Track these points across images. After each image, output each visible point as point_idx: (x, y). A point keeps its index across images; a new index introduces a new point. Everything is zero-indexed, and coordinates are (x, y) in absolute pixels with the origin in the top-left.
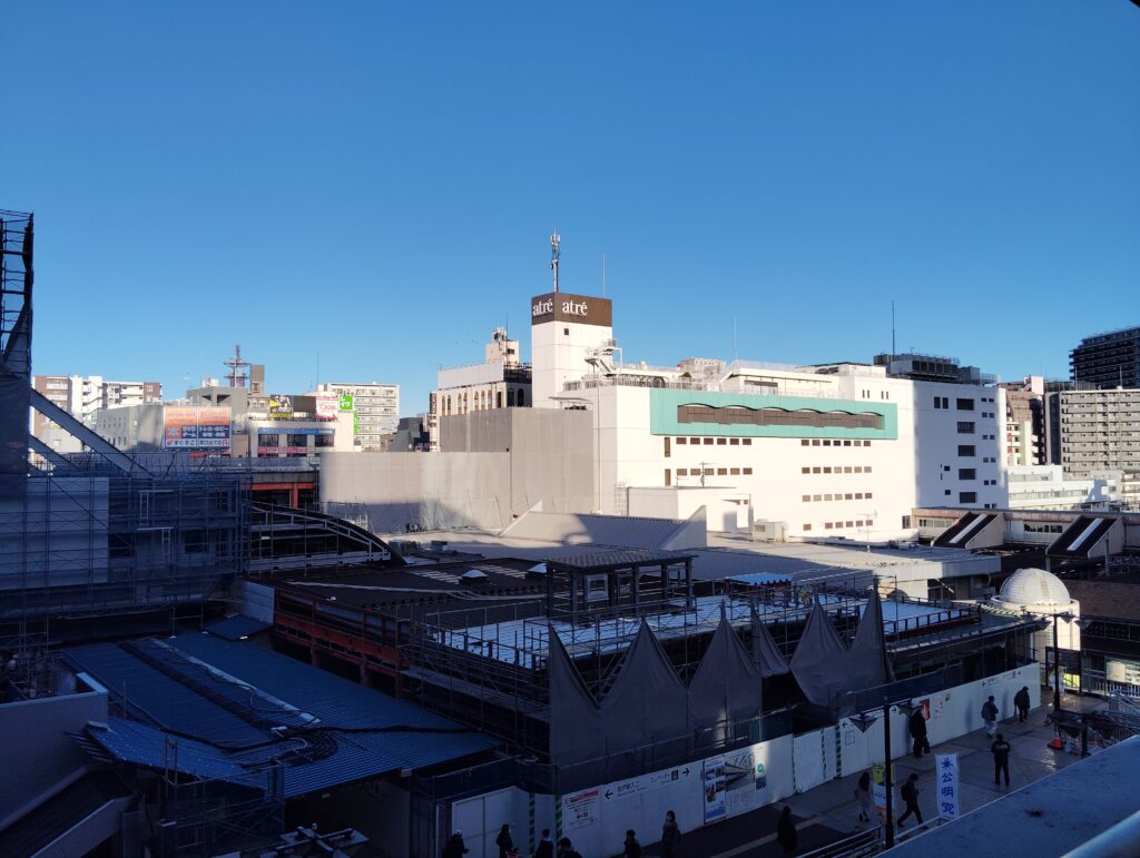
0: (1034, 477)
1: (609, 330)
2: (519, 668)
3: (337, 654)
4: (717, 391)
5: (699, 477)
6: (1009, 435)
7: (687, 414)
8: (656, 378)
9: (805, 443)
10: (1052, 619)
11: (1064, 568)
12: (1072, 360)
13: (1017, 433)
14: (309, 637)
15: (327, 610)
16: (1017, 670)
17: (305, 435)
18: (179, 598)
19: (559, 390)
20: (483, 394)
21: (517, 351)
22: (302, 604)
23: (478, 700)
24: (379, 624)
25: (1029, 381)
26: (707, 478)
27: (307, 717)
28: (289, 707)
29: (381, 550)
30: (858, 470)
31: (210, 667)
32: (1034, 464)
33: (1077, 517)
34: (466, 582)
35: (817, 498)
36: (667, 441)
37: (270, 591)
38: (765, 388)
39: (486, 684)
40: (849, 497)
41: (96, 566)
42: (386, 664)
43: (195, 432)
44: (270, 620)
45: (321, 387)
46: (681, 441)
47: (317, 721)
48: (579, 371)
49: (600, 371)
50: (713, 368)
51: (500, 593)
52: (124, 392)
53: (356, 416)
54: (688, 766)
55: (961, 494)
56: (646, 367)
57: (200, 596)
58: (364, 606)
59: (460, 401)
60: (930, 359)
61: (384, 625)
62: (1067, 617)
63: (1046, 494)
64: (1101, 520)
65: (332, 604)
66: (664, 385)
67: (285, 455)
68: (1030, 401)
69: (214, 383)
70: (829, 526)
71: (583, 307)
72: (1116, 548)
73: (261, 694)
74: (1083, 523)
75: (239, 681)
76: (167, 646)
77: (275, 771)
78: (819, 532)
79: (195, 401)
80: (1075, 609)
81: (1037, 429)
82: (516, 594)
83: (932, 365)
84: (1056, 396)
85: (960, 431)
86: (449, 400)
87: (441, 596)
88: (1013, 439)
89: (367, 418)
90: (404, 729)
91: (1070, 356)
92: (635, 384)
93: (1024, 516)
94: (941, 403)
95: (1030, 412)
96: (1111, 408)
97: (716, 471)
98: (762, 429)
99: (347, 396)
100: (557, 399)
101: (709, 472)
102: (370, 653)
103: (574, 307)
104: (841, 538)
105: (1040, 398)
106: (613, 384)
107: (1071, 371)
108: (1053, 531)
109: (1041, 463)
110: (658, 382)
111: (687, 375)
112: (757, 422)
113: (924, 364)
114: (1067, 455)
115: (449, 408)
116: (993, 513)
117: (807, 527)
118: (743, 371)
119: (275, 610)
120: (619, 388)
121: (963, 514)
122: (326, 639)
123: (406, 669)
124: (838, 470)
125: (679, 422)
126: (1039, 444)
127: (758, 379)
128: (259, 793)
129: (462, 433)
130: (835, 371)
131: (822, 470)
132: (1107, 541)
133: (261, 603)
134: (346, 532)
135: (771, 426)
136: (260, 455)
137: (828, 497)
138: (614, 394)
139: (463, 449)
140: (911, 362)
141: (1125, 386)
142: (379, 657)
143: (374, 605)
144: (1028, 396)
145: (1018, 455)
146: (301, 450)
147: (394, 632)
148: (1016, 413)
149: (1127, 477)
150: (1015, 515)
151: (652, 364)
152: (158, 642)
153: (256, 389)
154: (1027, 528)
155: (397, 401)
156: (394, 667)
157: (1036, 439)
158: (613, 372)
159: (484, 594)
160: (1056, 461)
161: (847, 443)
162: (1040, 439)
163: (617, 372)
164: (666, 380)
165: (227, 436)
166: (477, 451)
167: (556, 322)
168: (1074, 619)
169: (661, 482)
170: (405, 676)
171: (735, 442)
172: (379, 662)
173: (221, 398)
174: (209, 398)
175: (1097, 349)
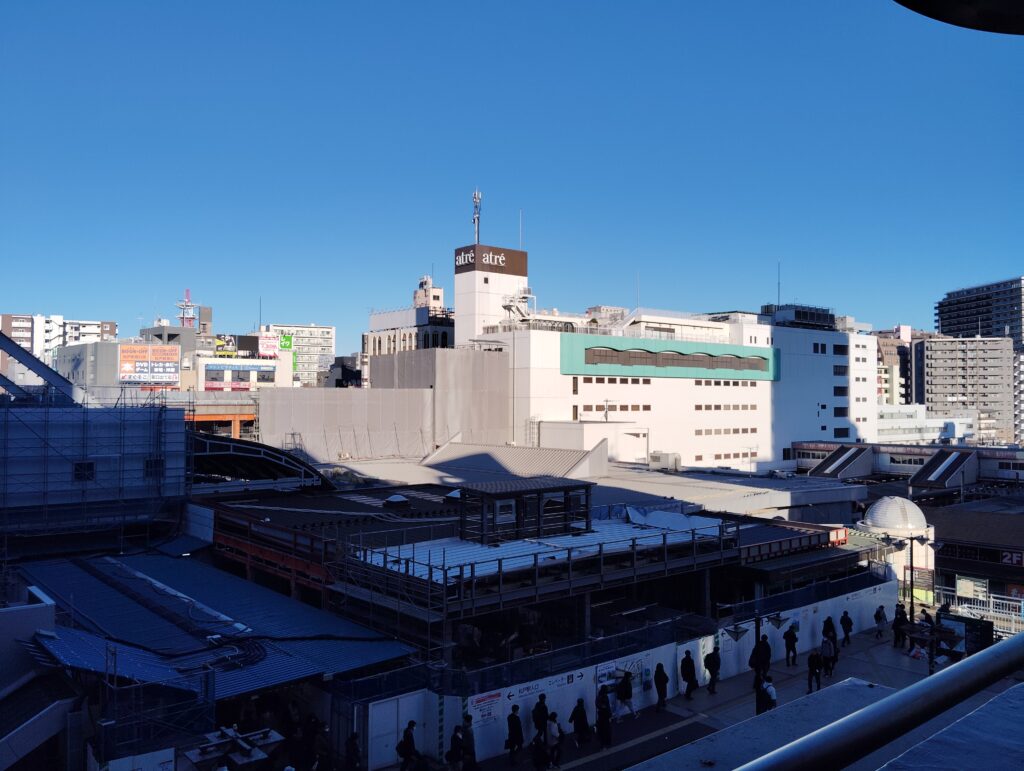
0: (900, 415)
1: (525, 279)
2: (433, 583)
3: (271, 570)
4: (620, 336)
5: (603, 413)
6: (880, 378)
7: (593, 356)
8: (566, 323)
9: (698, 383)
10: (908, 542)
11: (924, 496)
12: (937, 311)
13: (887, 376)
14: (245, 555)
15: (262, 530)
16: (878, 587)
17: (249, 371)
18: (128, 518)
19: (479, 332)
20: (411, 335)
21: (441, 298)
22: (239, 524)
23: (395, 612)
24: (307, 542)
25: (898, 330)
26: (610, 413)
27: (240, 626)
28: (224, 617)
29: (312, 477)
30: (745, 407)
31: (154, 581)
32: (901, 404)
33: (936, 451)
34: (389, 505)
35: (708, 432)
36: (575, 380)
37: (209, 513)
38: (664, 334)
39: (403, 598)
40: (736, 431)
41: (51, 488)
42: (313, 579)
43: (147, 368)
44: (210, 538)
45: (263, 328)
46: (588, 380)
47: (250, 630)
48: (497, 317)
49: (516, 317)
50: (617, 315)
51: (419, 516)
52: (82, 330)
53: (294, 354)
54: (582, 670)
55: (836, 430)
56: (557, 314)
57: (146, 517)
58: (295, 527)
59: (389, 343)
60: (811, 308)
61: (312, 544)
62: (922, 540)
63: (910, 430)
64: (958, 454)
65: (266, 525)
66: (573, 330)
67: (230, 390)
68: (899, 348)
69: (165, 323)
70: (718, 457)
71: (502, 258)
72: (971, 477)
73: (199, 605)
74: (942, 456)
75: (180, 594)
76: (113, 561)
77: (207, 675)
78: (709, 463)
79: (147, 340)
80: (931, 533)
81: (904, 373)
82: (435, 516)
83: (812, 315)
84: (922, 343)
85: (836, 373)
86: (380, 342)
87: (366, 518)
88: (883, 381)
89: (306, 357)
90: (329, 638)
91: (936, 308)
92: (547, 328)
93: (890, 449)
94: (820, 348)
95: (898, 357)
96: (970, 355)
97: (618, 407)
98: (660, 370)
99: (287, 337)
100: (477, 341)
101: (613, 408)
102: (300, 570)
103: (493, 258)
104: (728, 468)
105: (908, 345)
106: (529, 328)
107: (936, 321)
108: (916, 462)
109: (907, 403)
110: (568, 327)
111: (594, 321)
112: (656, 363)
113: (805, 314)
114: (930, 396)
115: (380, 348)
116: (863, 447)
117: (699, 458)
118: (644, 318)
119: (215, 529)
120: (532, 331)
121: (836, 447)
122: (261, 557)
123: (332, 583)
124: (727, 407)
125: (587, 362)
126: (906, 386)
127: (658, 326)
128: (192, 695)
129: (391, 371)
130: (725, 319)
131: (713, 407)
132: (963, 472)
133: (202, 524)
134: (281, 460)
135: (669, 368)
136: (207, 389)
137: (718, 432)
138: (528, 337)
139: (391, 385)
140: (793, 312)
141: (983, 335)
142: (308, 573)
143: (304, 526)
144: (897, 343)
145: (887, 395)
146: (242, 385)
147: (320, 550)
148: (886, 358)
149: (982, 416)
150: (883, 449)
151: (562, 311)
152: (108, 558)
153: (204, 329)
154: (893, 460)
155: (333, 341)
156: (320, 582)
157: (903, 381)
158: (527, 317)
159: (404, 516)
160: (921, 400)
161: (736, 384)
162: (906, 381)
163: (531, 317)
164: (575, 326)
165: (177, 371)
166: (403, 387)
167: (477, 272)
168: (929, 542)
169: (569, 417)
170: (331, 590)
171: (635, 381)
172: (308, 577)
173: (171, 337)
174: (160, 336)
175: (959, 302)
